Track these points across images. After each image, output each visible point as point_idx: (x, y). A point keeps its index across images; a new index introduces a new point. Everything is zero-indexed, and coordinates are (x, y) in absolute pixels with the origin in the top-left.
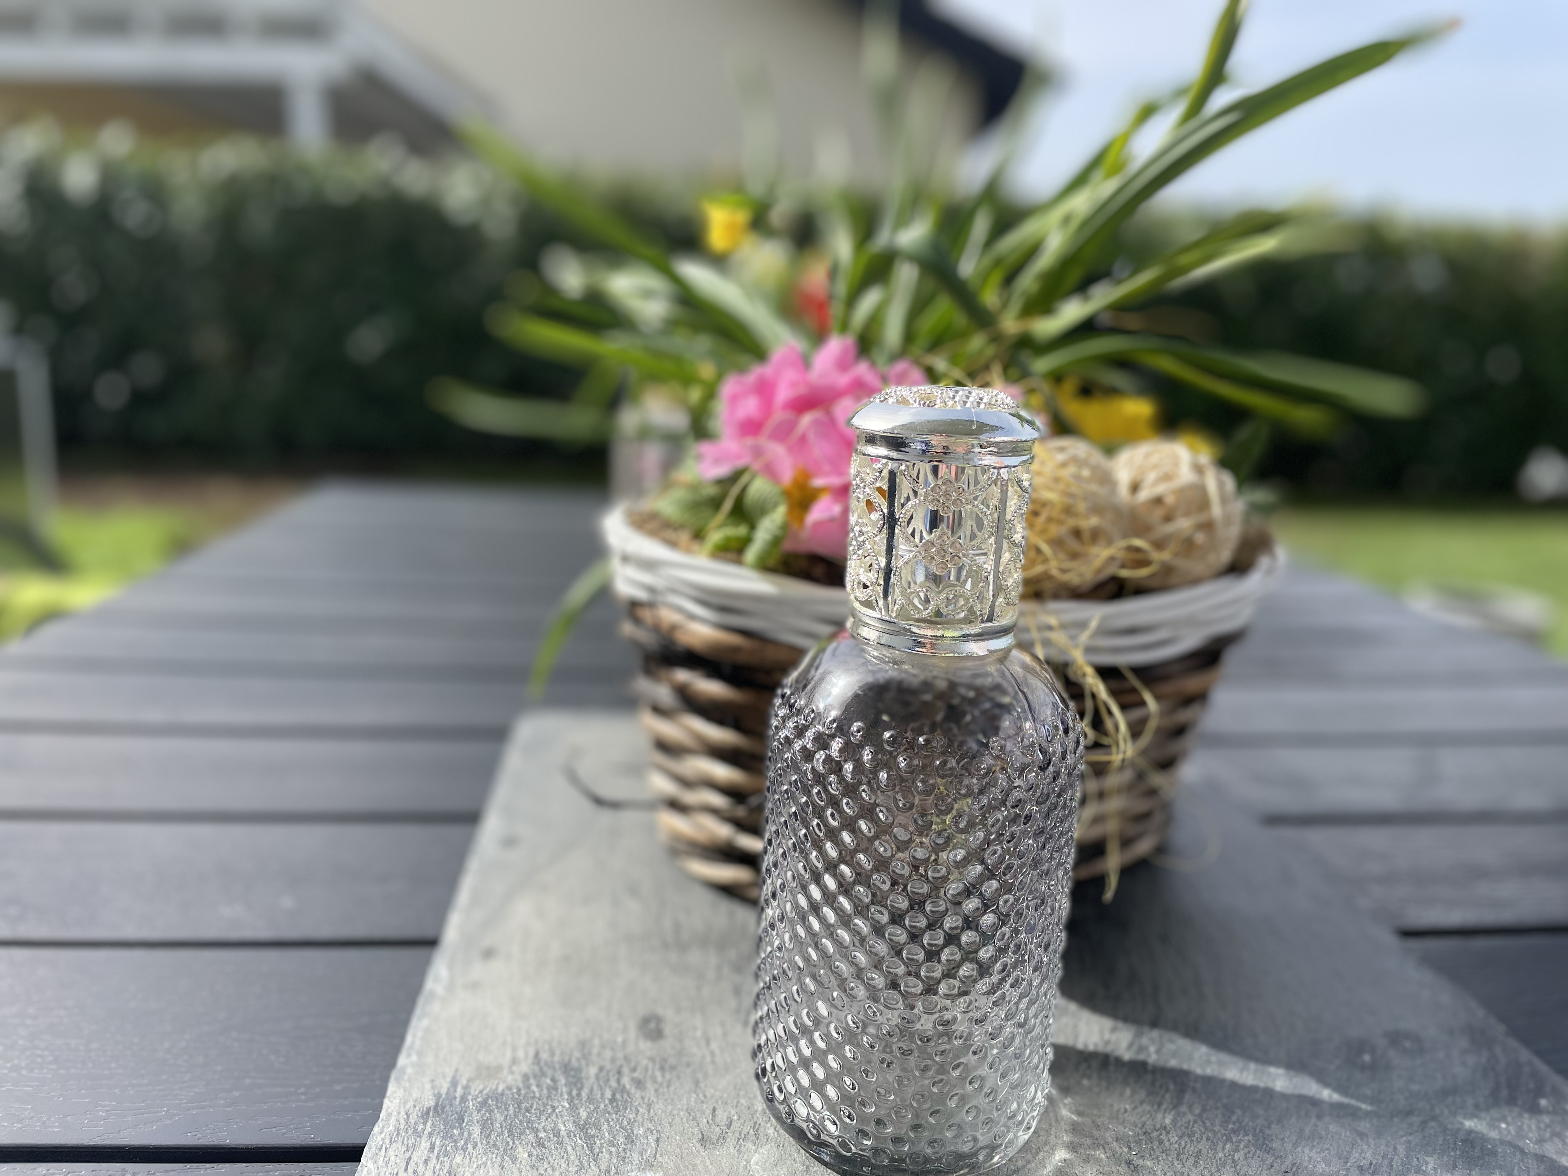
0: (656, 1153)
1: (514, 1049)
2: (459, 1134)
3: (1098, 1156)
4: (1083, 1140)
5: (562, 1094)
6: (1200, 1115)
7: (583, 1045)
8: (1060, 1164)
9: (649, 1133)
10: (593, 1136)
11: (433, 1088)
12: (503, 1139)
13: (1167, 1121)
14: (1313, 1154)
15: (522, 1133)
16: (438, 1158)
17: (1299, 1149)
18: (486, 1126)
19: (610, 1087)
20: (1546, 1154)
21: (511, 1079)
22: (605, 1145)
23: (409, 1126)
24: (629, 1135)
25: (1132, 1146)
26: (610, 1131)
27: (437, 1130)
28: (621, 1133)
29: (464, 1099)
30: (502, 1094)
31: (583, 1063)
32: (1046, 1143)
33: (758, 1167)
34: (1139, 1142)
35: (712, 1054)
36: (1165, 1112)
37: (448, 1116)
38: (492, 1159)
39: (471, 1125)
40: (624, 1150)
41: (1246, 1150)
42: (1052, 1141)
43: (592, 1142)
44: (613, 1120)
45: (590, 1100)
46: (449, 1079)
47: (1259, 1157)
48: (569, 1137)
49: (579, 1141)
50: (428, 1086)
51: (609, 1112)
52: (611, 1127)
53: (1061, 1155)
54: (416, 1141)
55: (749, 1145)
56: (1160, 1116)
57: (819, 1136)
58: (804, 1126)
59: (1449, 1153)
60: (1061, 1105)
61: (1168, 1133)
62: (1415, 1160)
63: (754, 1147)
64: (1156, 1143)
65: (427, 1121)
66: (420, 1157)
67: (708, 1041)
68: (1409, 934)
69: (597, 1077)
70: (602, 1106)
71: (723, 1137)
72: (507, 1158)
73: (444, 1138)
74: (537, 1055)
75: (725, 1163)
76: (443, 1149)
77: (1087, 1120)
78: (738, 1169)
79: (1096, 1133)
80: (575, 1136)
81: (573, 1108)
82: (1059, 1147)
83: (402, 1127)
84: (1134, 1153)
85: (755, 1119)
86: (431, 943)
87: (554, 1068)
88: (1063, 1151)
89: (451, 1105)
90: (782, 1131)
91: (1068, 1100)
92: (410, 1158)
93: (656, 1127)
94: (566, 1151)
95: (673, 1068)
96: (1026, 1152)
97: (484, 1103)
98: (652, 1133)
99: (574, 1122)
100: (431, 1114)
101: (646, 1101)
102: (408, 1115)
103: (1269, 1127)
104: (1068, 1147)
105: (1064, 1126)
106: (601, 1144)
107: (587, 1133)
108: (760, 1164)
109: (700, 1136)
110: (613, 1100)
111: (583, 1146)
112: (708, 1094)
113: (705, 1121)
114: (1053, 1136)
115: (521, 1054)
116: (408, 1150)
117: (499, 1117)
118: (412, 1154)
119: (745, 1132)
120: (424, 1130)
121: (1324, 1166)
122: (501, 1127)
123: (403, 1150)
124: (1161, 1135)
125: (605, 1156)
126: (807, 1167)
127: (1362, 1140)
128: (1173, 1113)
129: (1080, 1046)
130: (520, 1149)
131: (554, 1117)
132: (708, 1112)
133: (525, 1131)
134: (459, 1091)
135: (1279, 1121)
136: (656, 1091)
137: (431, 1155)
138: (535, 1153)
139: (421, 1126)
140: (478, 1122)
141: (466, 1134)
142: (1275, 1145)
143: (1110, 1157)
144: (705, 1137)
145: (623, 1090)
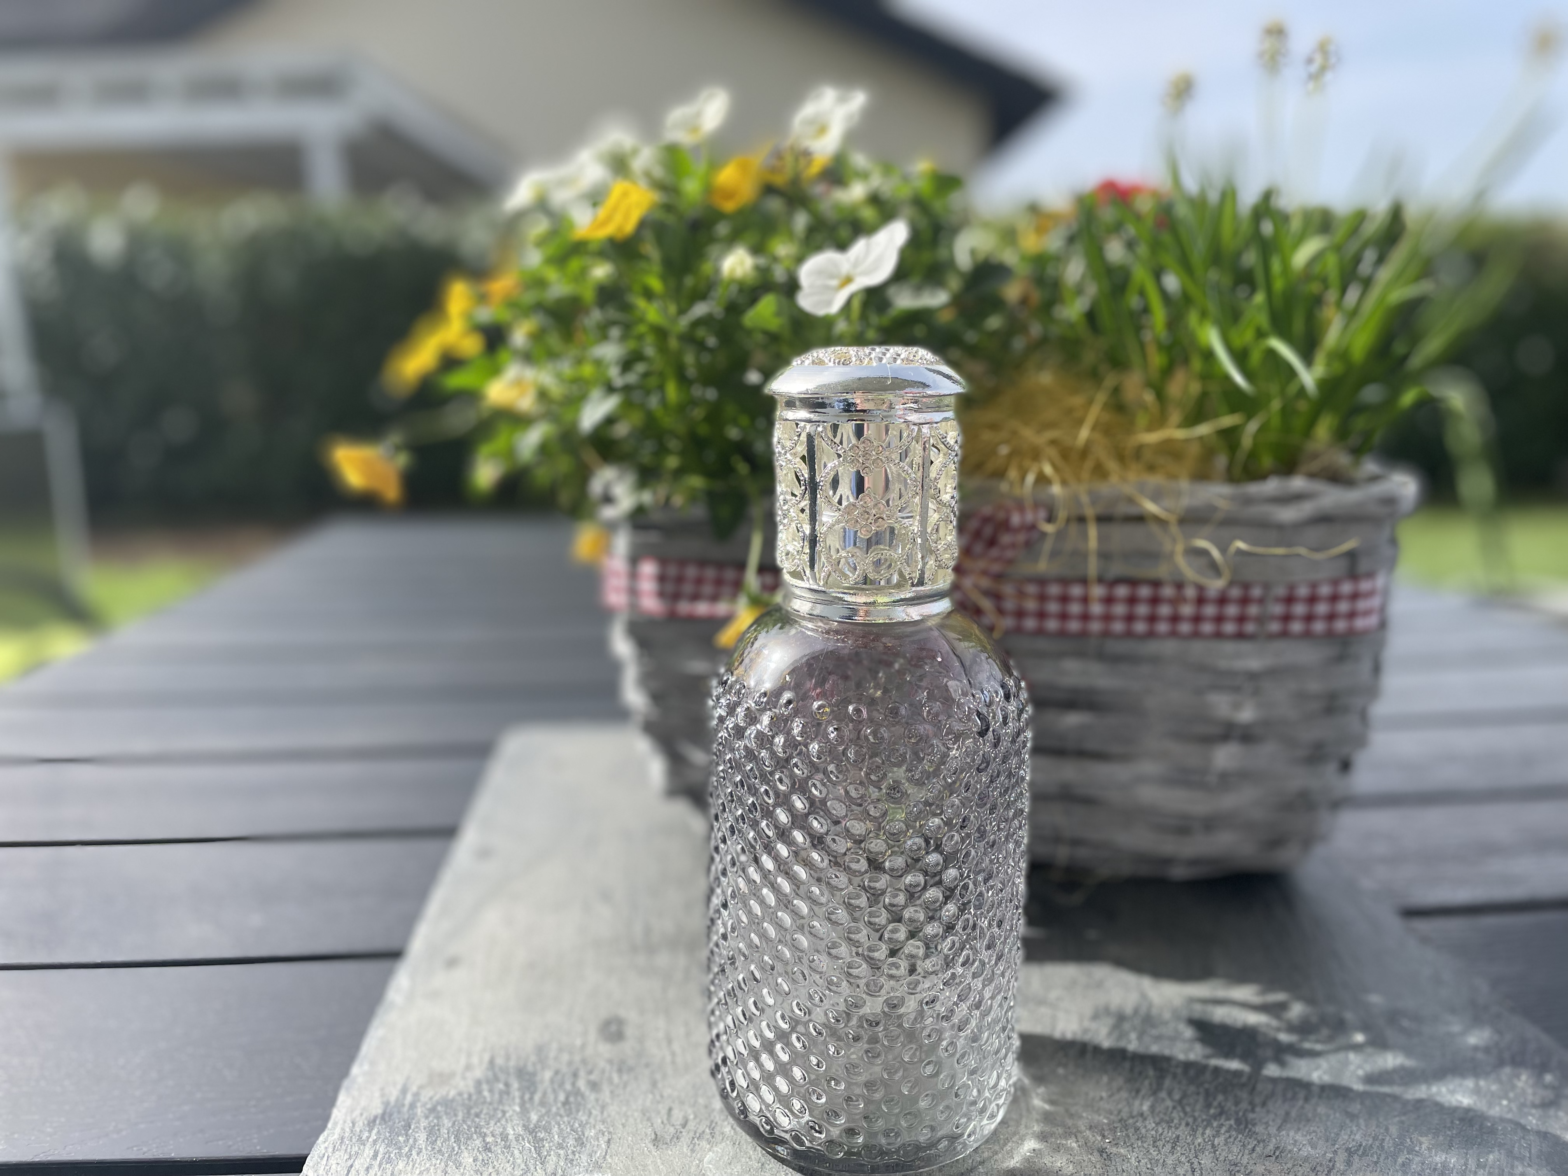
0: (606, 1154)
1: (469, 1055)
2: (404, 1141)
3: (1069, 1145)
4: (1054, 1129)
5: (514, 1099)
6: (1180, 1102)
7: (540, 1050)
8: (1028, 1154)
9: (600, 1135)
10: (542, 1140)
11: (383, 1095)
12: (449, 1145)
13: (1145, 1108)
14: (1298, 1137)
15: (469, 1138)
16: (380, 1165)
17: (1284, 1133)
18: (432, 1132)
19: (565, 1090)
20: (1550, 1130)
21: (463, 1085)
22: (554, 1148)
23: (354, 1135)
24: (579, 1138)
25: (1106, 1134)
26: (560, 1134)
27: (382, 1137)
28: (571, 1136)
29: (412, 1106)
30: (453, 1100)
31: (539, 1067)
32: (1015, 1134)
33: (711, 1166)
34: (1114, 1130)
35: (673, 1054)
36: (1143, 1098)
37: (395, 1123)
38: (435, 1166)
39: (417, 1132)
40: (573, 1152)
41: (1227, 1135)
42: (1021, 1132)
43: (541, 1145)
44: (564, 1122)
45: (542, 1103)
46: (399, 1087)
47: (1240, 1141)
48: (517, 1140)
49: (527, 1145)
50: (377, 1094)
51: (561, 1116)
52: (561, 1130)
53: (1030, 1145)
54: (359, 1149)
55: (704, 1143)
56: (1137, 1103)
57: (771, 1132)
58: (757, 1120)
59: (1445, 1132)
60: (1034, 1095)
61: (1145, 1119)
62: (1408, 1140)
63: (708, 1146)
64: (1132, 1130)
65: (372, 1129)
66: (362, 1164)
67: (669, 1041)
68: (1412, 913)
69: (552, 1081)
70: (554, 1109)
71: (677, 1137)
72: (451, 1164)
73: (388, 1145)
74: (492, 1062)
75: (677, 1163)
76: (387, 1156)
77: (1060, 1109)
78: (690, 1168)
79: (1070, 1122)
80: (523, 1139)
81: (525, 1110)
82: (1028, 1137)
83: (347, 1135)
84: (1107, 1141)
85: (712, 1118)
86: (394, 955)
87: (508, 1074)
88: (1032, 1141)
89: (399, 1112)
90: (738, 1129)
91: (1041, 1090)
92: (351, 1166)
93: (608, 1128)
94: (512, 1155)
95: (631, 1069)
96: (994, 1143)
97: (433, 1110)
98: (603, 1134)
99: (524, 1126)
100: (378, 1122)
101: (600, 1102)
102: (354, 1124)
103: (1253, 1111)
104: (1038, 1137)
105: (1035, 1115)
106: (550, 1147)
107: (536, 1137)
108: (713, 1163)
109: (653, 1136)
110: (566, 1103)
111: (530, 1150)
112: (665, 1094)
113: (659, 1121)
114: (1023, 1126)
115: (475, 1060)
116: (350, 1158)
117: (447, 1122)
118: (354, 1161)
119: (700, 1131)
120: (368, 1138)
121: (1310, 1149)
122: (448, 1133)
123: (345, 1158)
124: (1137, 1121)
125: (552, 1159)
126: (763, 1165)
127: (1352, 1121)
128: (1152, 1099)
129: (1057, 1035)
130: (466, 1154)
131: (503, 1122)
132: (664, 1112)
133: (472, 1137)
134: (409, 1098)
135: (1264, 1104)
136: (612, 1092)
137: (373, 1162)
138: (480, 1158)
139: (366, 1134)
140: (425, 1129)
141: (411, 1141)
142: (1259, 1129)
143: (1082, 1145)
144: (659, 1137)
145: (577, 1093)
